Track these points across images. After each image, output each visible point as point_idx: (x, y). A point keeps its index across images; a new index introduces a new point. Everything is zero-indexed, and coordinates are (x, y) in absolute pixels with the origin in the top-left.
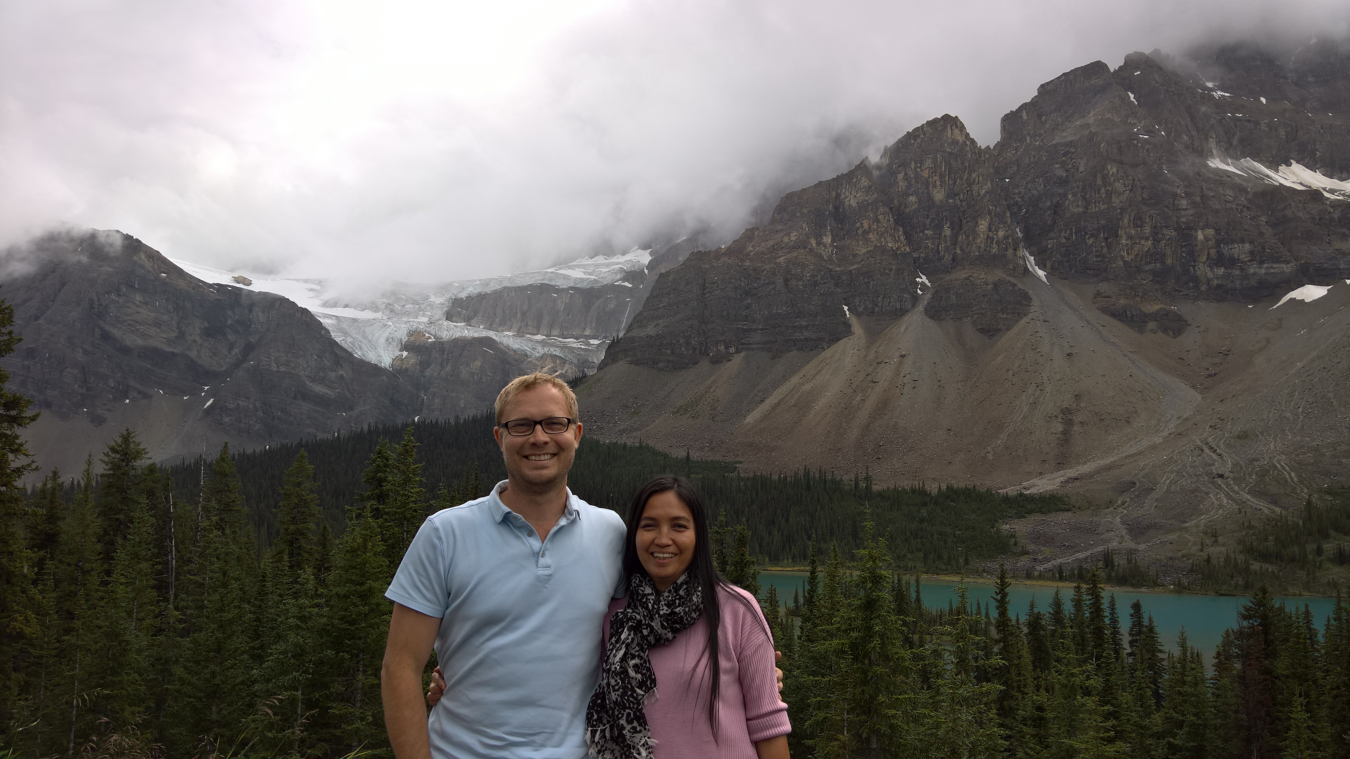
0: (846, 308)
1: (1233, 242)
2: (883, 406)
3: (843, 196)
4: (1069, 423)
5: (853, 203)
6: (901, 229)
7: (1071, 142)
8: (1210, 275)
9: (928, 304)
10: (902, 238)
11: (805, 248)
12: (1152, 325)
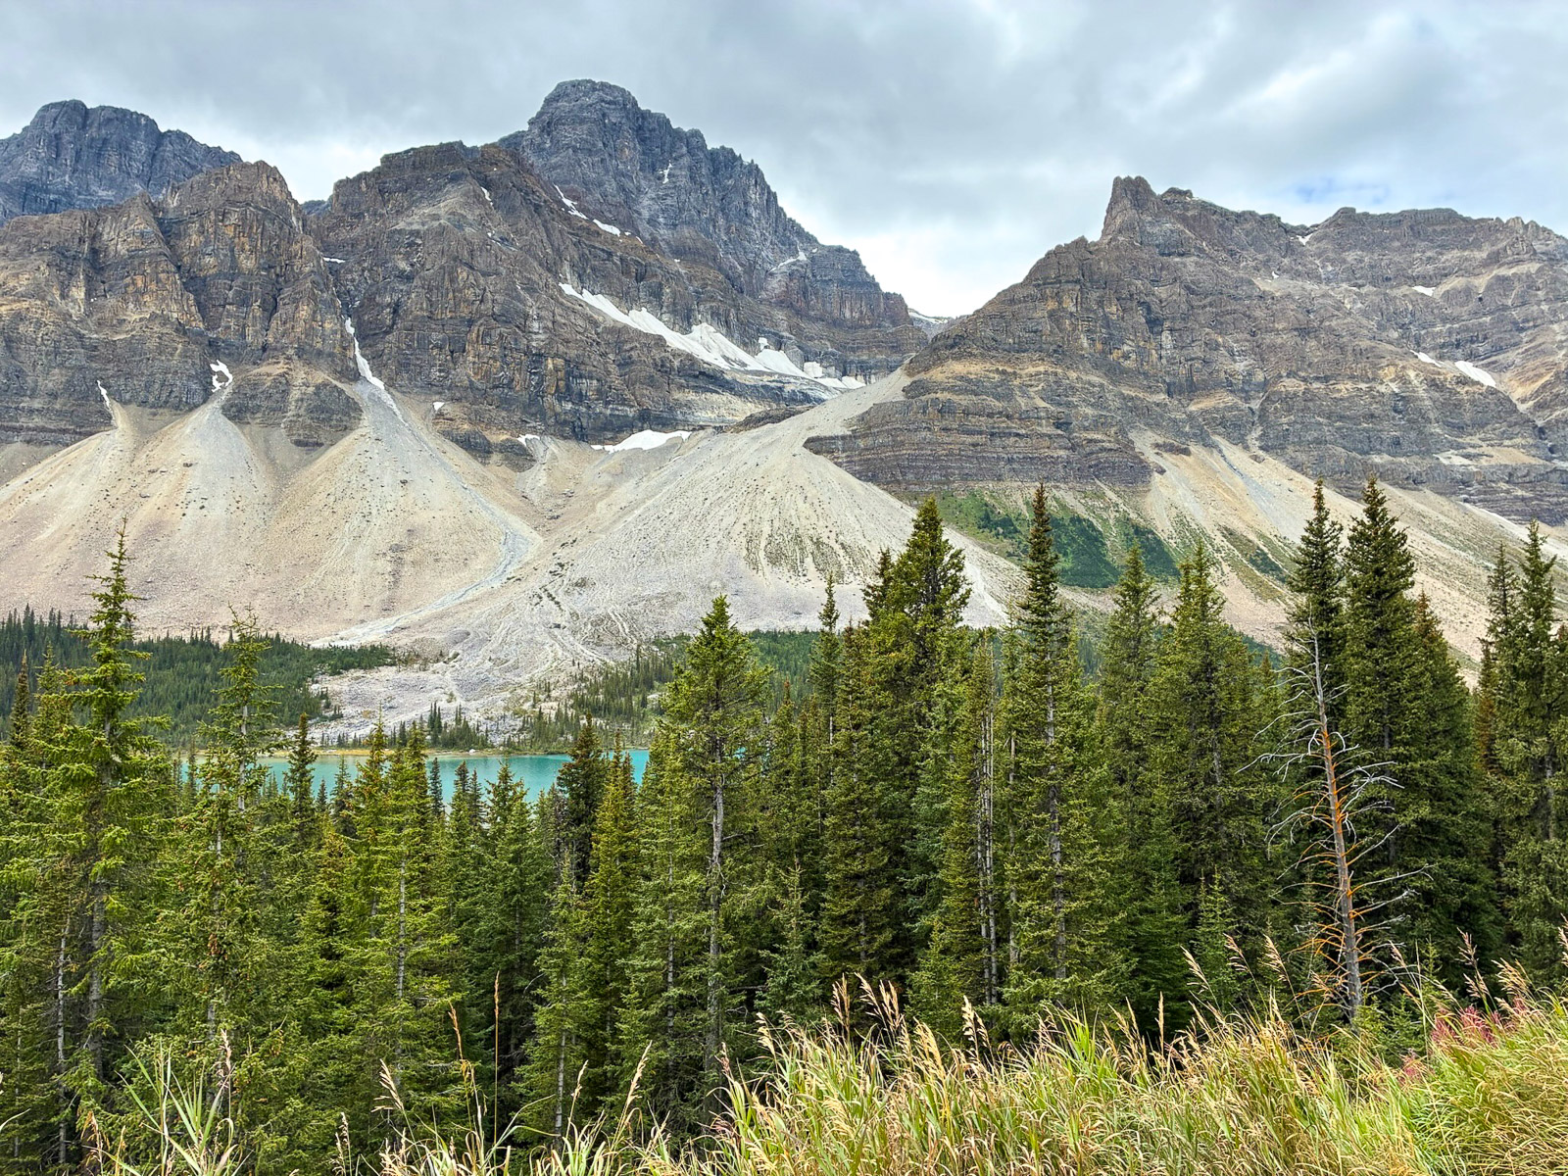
0: (104, 392)
1: (581, 377)
2: (154, 530)
3: (105, 237)
4: (399, 561)
5: (122, 249)
6: (192, 297)
7: (418, 232)
8: (558, 409)
9: (228, 400)
10: (193, 309)
11: (43, 299)
12: (496, 457)
